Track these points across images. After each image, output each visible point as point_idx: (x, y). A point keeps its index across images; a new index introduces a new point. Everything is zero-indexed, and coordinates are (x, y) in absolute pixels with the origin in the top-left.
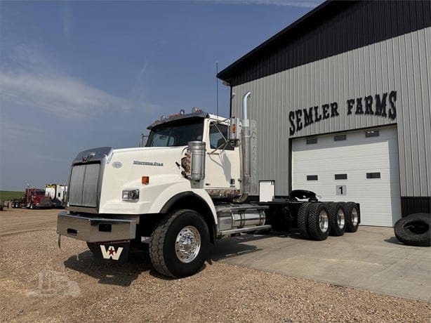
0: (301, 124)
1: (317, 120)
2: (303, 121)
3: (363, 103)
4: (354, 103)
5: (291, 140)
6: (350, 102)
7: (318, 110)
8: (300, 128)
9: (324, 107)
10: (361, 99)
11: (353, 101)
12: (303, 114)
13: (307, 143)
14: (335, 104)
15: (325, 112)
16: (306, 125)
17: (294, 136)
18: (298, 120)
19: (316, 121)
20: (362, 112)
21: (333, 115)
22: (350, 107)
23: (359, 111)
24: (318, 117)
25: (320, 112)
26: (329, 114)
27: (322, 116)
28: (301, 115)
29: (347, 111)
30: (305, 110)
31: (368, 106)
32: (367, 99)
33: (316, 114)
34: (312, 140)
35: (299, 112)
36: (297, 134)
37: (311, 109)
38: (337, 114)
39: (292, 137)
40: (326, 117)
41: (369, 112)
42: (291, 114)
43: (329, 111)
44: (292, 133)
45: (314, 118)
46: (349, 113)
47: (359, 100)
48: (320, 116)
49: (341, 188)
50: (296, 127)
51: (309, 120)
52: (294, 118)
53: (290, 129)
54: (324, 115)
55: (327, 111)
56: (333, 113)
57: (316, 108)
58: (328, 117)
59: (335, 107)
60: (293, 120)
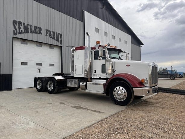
0: (22, 31)
3: (52, 33)
5: (14, 38)
6: (47, 30)
8: (20, 33)
14: (41, 28)
15: (35, 30)
17: (17, 36)
18: (20, 28)
19: (30, 32)
21: (39, 33)
22: (47, 33)
25: (33, 29)
28: (21, 25)
29: (45, 34)
30: (24, 24)
31: (54, 36)
33: (31, 29)
35: (20, 23)
37: (28, 25)
39: (15, 36)
41: (54, 38)
43: (38, 30)
45: (29, 30)
46: (46, 35)
48: (33, 31)
49: (39, 70)
50: (18, 31)
51: (26, 30)
52: (16, 25)
53: (14, 31)
54: (35, 31)
55: (36, 30)
57: (31, 26)
58: (37, 33)
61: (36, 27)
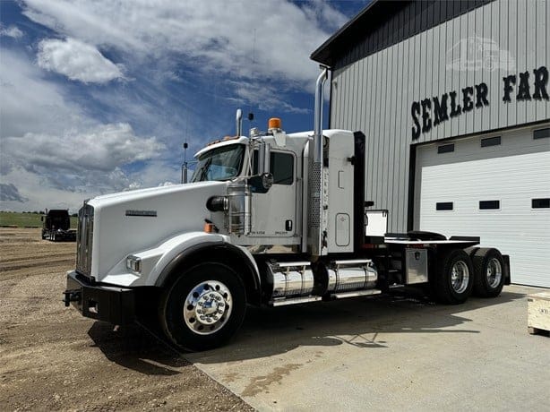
0: (430, 121)
1: (454, 114)
2: (432, 117)
3: (532, 79)
4: (514, 82)
5: (413, 148)
6: (509, 80)
7: (457, 99)
8: (427, 128)
9: (465, 91)
10: (528, 73)
11: (512, 79)
12: (433, 104)
13: (439, 153)
14: (483, 86)
15: (466, 99)
16: (437, 122)
17: (421, 139)
18: (426, 116)
19: (452, 115)
20: (528, 97)
21: (479, 105)
22: (508, 89)
23: (523, 95)
24: (456, 109)
25: (460, 101)
26: (472, 103)
27: (462, 106)
28: (430, 107)
29: (502, 96)
30: (436, 100)
31: (540, 85)
32: (538, 72)
33: (453, 104)
34: (446, 147)
35: (426, 103)
36: (423, 138)
37: (445, 97)
38: (486, 103)
39: (416, 142)
40: (467, 109)
41: (540, 95)
42: (415, 106)
43: (473, 98)
44: (416, 136)
45: (449, 111)
46: (507, 98)
47: (524, 76)
48: (459, 107)
50: (422, 126)
51: (442, 115)
52: (419, 113)
53: (413, 129)
54: (465, 104)
55: (469, 99)
56: (479, 100)
57: (453, 95)
58: (471, 107)
59: (482, 90)
60: (417, 115)
61: (467, 91)
